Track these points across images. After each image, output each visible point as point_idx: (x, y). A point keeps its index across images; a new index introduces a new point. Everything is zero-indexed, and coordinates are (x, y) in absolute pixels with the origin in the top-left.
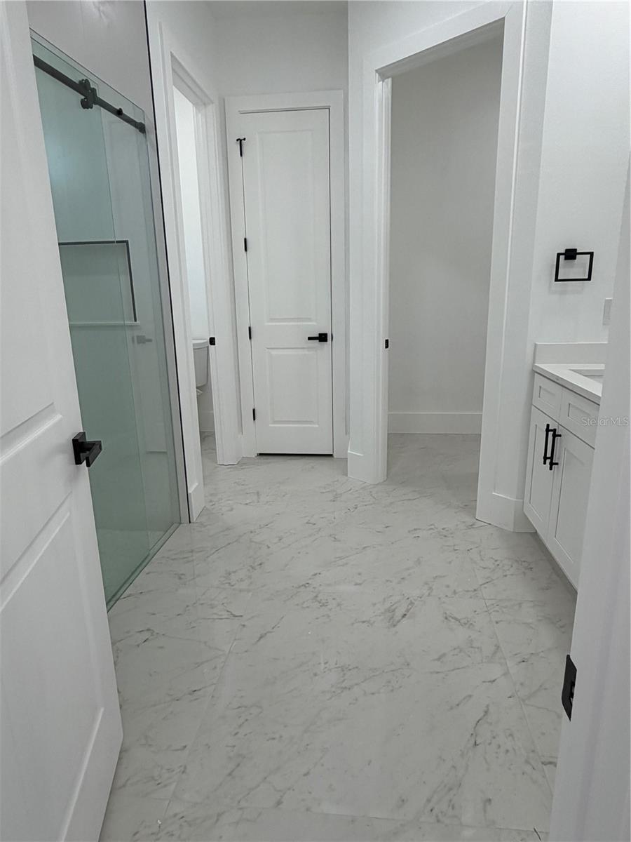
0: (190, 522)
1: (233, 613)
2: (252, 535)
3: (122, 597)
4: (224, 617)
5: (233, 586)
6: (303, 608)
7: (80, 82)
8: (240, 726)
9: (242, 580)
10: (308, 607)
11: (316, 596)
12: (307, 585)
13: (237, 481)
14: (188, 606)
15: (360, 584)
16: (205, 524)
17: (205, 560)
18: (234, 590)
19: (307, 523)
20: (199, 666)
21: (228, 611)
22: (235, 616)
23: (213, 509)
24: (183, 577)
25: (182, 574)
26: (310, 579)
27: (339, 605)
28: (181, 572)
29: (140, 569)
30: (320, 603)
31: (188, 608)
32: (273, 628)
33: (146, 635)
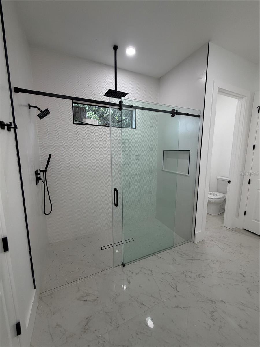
0: (194, 243)
1: (177, 288)
2: (211, 262)
3: (156, 255)
4: (172, 286)
5: (186, 277)
6: (203, 311)
7: (172, 110)
8: (141, 333)
9: (191, 278)
10: (205, 313)
11: (213, 312)
12: (214, 302)
13: (225, 236)
14: (167, 273)
15: (242, 328)
16: (198, 246)
17: (186, 260)
18: (185, 279)
19: (241, 274)
20: (151, 297)
21: (176, 285)
22: (177, 290)
23: (206, 242)
24: (175, 261)
25: (176, 260)
26: (218, 301)
27: (220, 327)
28: (176, 259)
29: (167, 249)
30: (212, 316)
31: (166, 273)
32: (184, 308)
33: (149, 272)
